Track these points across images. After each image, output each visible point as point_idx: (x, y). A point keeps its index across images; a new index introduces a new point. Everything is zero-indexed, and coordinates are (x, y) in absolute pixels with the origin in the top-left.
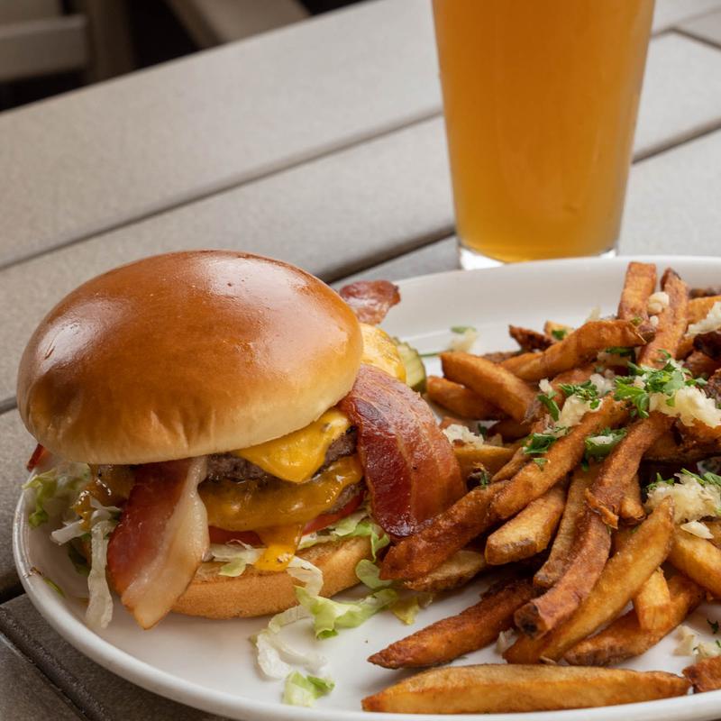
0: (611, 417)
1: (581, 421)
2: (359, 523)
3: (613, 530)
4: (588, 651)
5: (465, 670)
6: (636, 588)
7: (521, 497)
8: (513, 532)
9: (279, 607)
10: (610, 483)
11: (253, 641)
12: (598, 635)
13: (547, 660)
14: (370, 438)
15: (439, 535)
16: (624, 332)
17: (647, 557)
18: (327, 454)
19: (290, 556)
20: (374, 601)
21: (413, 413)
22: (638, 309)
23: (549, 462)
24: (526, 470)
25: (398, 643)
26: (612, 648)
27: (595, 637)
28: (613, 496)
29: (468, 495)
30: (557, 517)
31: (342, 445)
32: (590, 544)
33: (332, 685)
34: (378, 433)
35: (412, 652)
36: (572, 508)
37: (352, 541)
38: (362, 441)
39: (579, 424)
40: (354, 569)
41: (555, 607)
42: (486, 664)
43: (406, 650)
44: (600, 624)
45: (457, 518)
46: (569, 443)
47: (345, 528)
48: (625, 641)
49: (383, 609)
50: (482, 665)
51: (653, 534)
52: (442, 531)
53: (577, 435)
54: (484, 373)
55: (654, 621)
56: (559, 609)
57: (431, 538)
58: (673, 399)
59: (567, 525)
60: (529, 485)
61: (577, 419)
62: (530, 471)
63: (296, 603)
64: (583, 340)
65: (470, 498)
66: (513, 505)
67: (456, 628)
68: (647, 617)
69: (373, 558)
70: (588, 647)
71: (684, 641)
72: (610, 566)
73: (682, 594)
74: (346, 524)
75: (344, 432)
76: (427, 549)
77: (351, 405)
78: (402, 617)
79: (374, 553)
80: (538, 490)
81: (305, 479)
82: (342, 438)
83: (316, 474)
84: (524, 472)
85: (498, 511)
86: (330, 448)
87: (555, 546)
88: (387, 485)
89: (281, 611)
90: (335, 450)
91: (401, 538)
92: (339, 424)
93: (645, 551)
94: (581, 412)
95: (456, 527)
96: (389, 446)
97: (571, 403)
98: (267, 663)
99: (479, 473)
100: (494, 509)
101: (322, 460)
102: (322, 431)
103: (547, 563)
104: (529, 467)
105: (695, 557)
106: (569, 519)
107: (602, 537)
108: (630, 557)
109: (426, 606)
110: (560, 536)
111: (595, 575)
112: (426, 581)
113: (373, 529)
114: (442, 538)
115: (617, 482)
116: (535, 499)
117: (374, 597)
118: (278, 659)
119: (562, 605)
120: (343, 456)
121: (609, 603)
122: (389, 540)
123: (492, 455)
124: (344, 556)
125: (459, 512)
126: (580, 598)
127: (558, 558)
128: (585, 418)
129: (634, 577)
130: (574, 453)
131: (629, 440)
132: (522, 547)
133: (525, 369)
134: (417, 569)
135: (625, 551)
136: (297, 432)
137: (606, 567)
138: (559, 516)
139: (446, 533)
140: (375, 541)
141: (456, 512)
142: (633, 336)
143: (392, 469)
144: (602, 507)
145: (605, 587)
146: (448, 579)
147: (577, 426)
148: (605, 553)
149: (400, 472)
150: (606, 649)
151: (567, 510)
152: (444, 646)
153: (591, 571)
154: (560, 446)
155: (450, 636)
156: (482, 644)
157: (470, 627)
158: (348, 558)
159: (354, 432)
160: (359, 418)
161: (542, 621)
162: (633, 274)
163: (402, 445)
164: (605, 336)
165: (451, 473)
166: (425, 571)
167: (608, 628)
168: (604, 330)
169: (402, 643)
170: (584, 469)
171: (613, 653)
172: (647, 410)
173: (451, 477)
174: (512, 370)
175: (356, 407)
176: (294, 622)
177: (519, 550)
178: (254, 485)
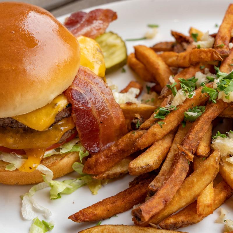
0: (200, 100)
1: (183, 103)
2: (74, 146)
3: (191, 162)
4: (171, 223)
5: (112, 227)
6: (197, 193)
7: (150, 139)
8: (143, 160)
9: (35, 182)
10: (193, 138)
11: (22, 198)
12: (178, 213)
13: (152, 224)
14: (77, 110)
15: (111, 155)
16: (212, 55)
17: (204, 180)
18: (56, 118)
19: (37, 165)
20: (80, 181)
21: (103, 95)
22: (225, 37)
23: (165, 123)
24: (154, 127)
25: (84, 210)
26: (183, 222)
27: (176, 215)
28: (193, 144)
29: (127, 135)
30: (166, 151)
31: (64, 113)
32: (177, 171)
33: (53, 227)
34: (81, 108)
35: (89, 215)
36: (175, 146)
37: (71, 154)
38: (73, 112)
39: (183, 104)
40: (72, 166)
41: (152, 209)
42: (123, 225)
43: (86, 214)
44: (179, 209)
45: (120, 147)
46: (176, 114)
47: (67, 148)
48: (190, 218)
49: (84, 185)
50: (121, 225)
51: (207, 169)
52: (112, 153)
53: (181, 110)
54: (151, 60)
55: (204, 211)
56: (154, 209)
57: (107, 156)
58: (229, 96)
59: (170, 155)
60: (154, 135)
61: (182, 102)
62: (156, 128)
63: (43, 181)
64: (192, 57)
65: (127, 137)
66: (147, 143)
67: (112, 203)
68: (200, 209)
69: (81, 161)
70: (172, 220)
71: (221, 216)
72: (186, 182)
73: (223, 193)
74: (68, 147)
75: (65, 107)
76: (105, 162)
77: (69, 94)
78: (92, 191)
79: (81, 159)
80: (159, 136)
81: (45, 129)
82: (64, 110)
83: (51, 126)
84: (153, 128)
85: (138, 146)
86: (57, 115)
87: (163, 167)
88: (87, 131)
89: (36, 183)
90: (60, 115)
91: (94, 153)
92: (63, 103)
93: (202, 178)
94: (184, 99)
95: (119, 151)
96: (88, 113)
97: (179, 94)
98: (25, 212)
99: (136, 120)
100: (136, 146)
101: (53, 121)
102: (53, 107)
103: (157, 177)
104: (155, 126)
105: (230, 176)
106: (172, 152)
107: (184, 166)
108: (195, 180)
109: (104, 185)
110: (166, 161)
111: (177, 188)
112: (104, 176)
113: (81, 149)
114: (112, 157)
115: (196, 137)
116: (157, 141)
117: (80, 179)
118: (31, 210)
119: (155, 207)
120: (64, 118)
121: (183, 200)
122: (89, 154)
123: (145, 110)
124: (66, 161)
125: (121, 143)
126: (166, 202)
127: (163, 175)
128: (185, 102)
129: (196, 189)
130: (179, 118)
131: (205, 115)
132: (145, 168)
133: (170, 60)
134: (99, 170)
135: (194, 176)
136: (39, 109)
137: (184, 182)
138: (168, 149)
139: (114, 154)
140: (81, 154)
141: (120, 144)
142: (217, 56)
143: (89, 124)
144: (186, 151)
145: (182, 193)
146: (115, 174)
147: (182, 105)
148: (184, 175)
149: (93, 125)
150: (180, 222)
151: (172, 147)
152: (105, 213)
153: (175, 186)
154: (172, 116)
155: (109, 208)
156: (125, 210)
157: (119, 203)
158: (68, 162)
159: (69, 107)
160: (73, 101)
161: (143, 217)
162: (229, 13)
163: (94, 112)
164: (202, 56)
165: (120, 123)
166: (103, 171)
167: (184, 210)
168: (202, 53)
169: (86, 210)
170: (183, 126)
171: (183, 223)
172: (216, 99)
173: (121, 125)
174: (165, 59)
175: (72, 95)
176: (43, 189)
177: (144, 170)
178: (21, 131)
